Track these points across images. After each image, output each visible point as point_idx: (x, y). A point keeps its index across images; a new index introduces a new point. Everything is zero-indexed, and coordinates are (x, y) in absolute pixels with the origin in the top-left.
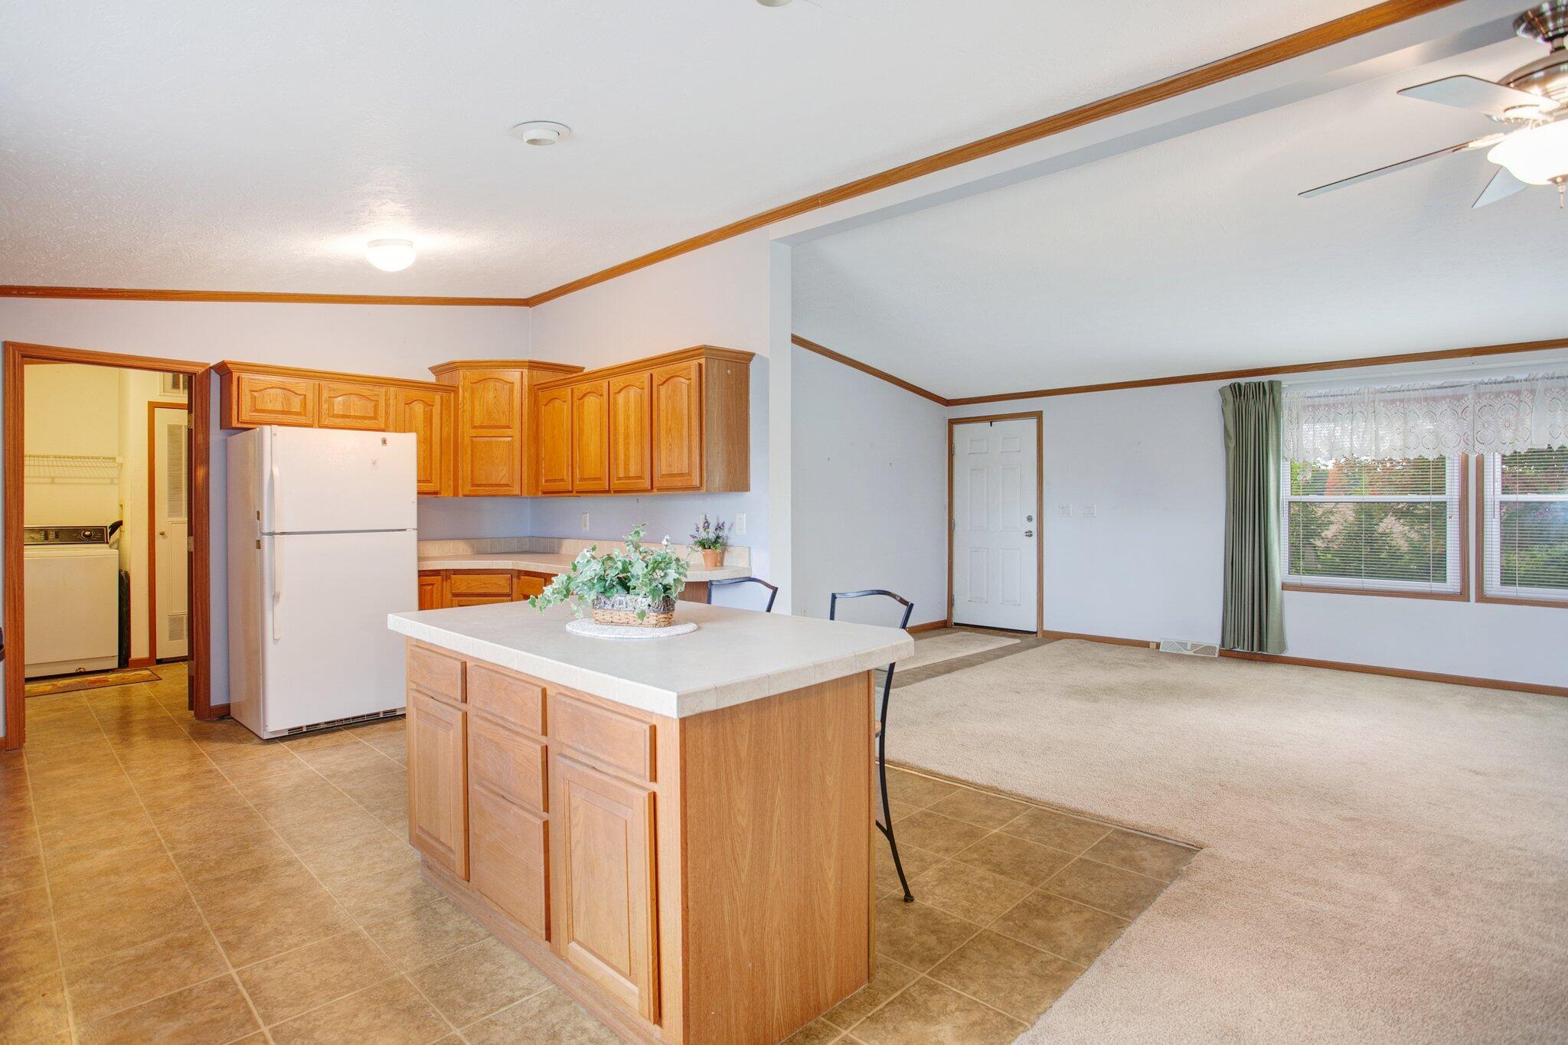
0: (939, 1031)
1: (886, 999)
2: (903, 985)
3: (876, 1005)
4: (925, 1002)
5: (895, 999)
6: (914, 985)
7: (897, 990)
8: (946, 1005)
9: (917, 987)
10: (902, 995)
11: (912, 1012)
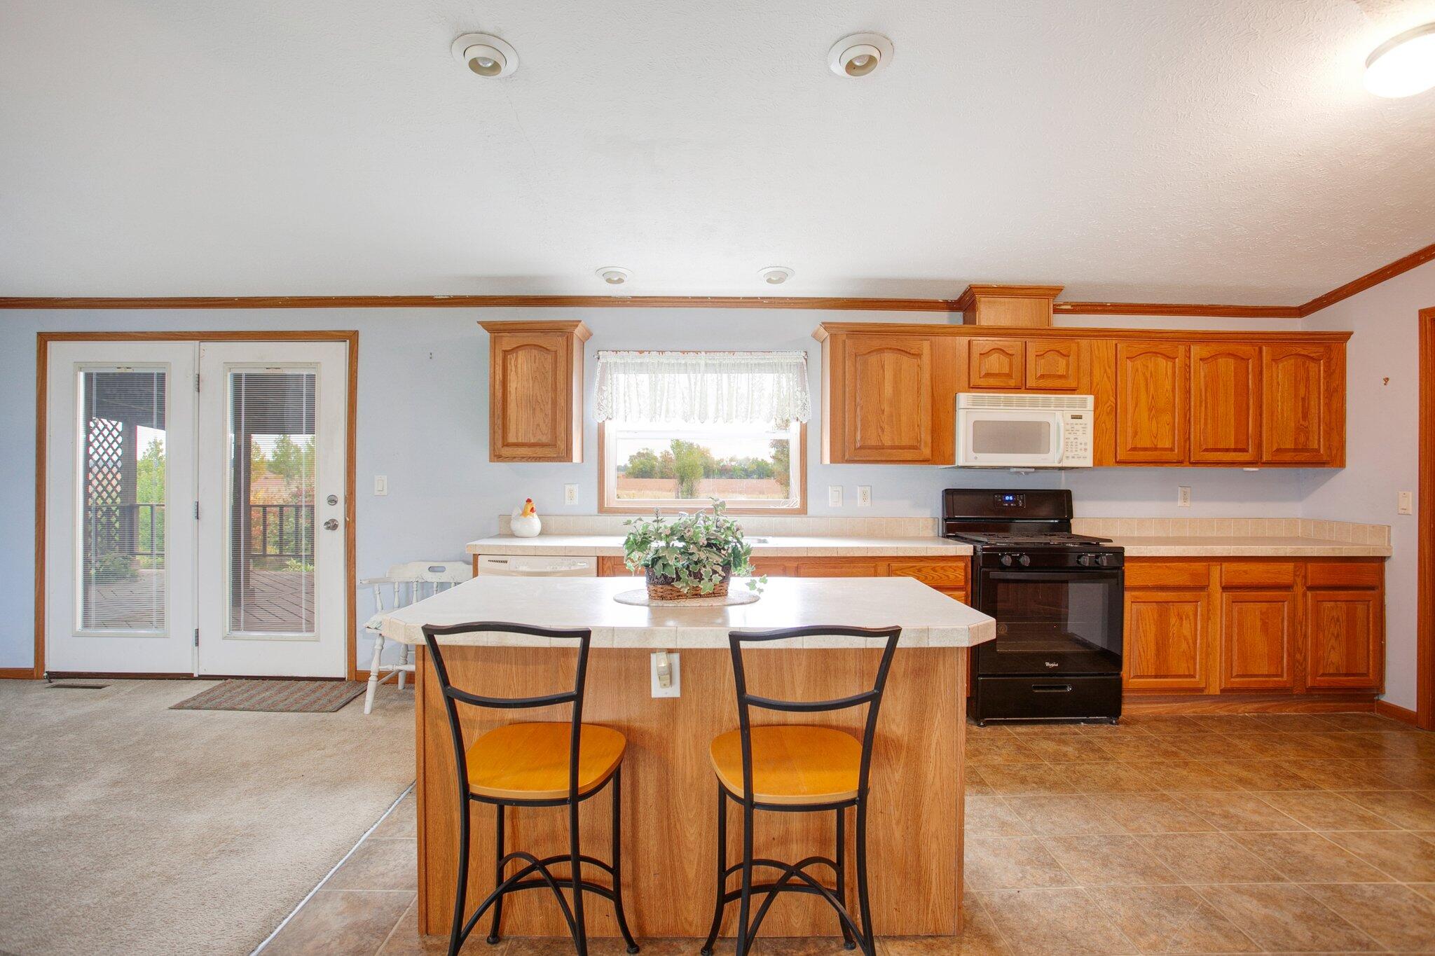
0: (342, 922)
1: (400, 925)
2: (388, 943)
3: (406, 917)
4: (362, 938)
5: (392, 929)
6: (378, 947)
7: (393, 936)
8: (341, 943)
9: (374, 947)
10: (386, 934)
11: (371, 926)
